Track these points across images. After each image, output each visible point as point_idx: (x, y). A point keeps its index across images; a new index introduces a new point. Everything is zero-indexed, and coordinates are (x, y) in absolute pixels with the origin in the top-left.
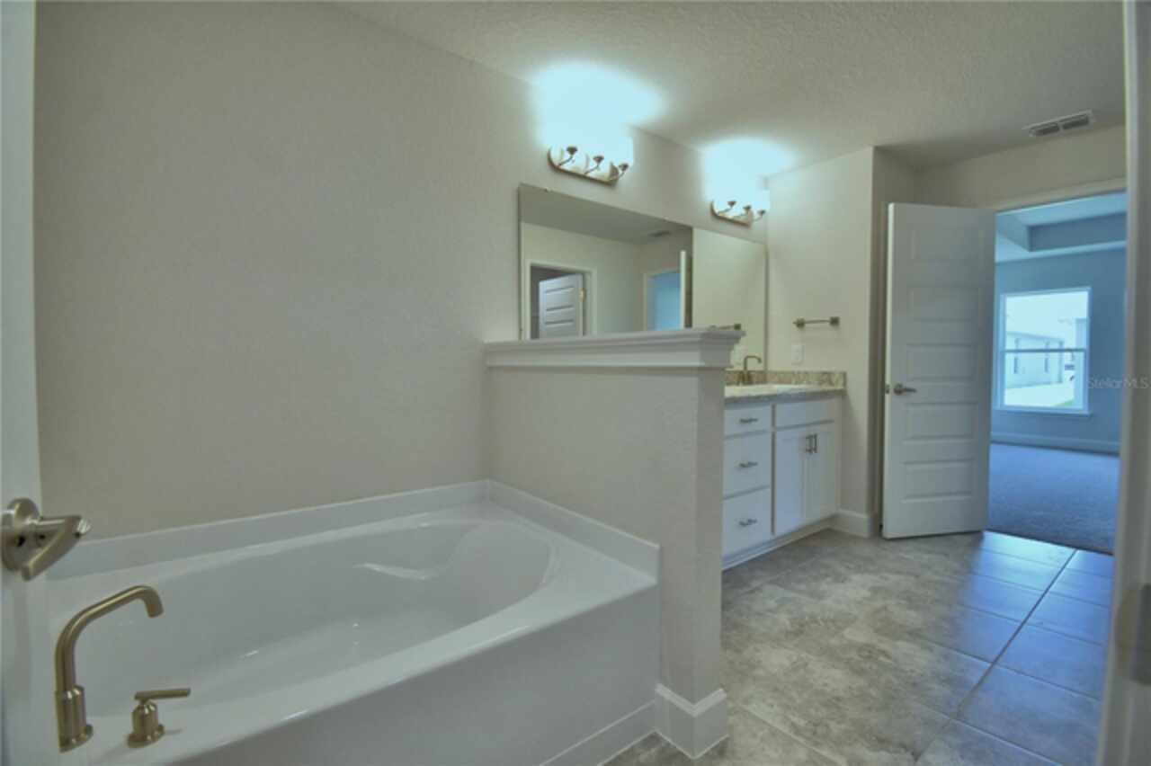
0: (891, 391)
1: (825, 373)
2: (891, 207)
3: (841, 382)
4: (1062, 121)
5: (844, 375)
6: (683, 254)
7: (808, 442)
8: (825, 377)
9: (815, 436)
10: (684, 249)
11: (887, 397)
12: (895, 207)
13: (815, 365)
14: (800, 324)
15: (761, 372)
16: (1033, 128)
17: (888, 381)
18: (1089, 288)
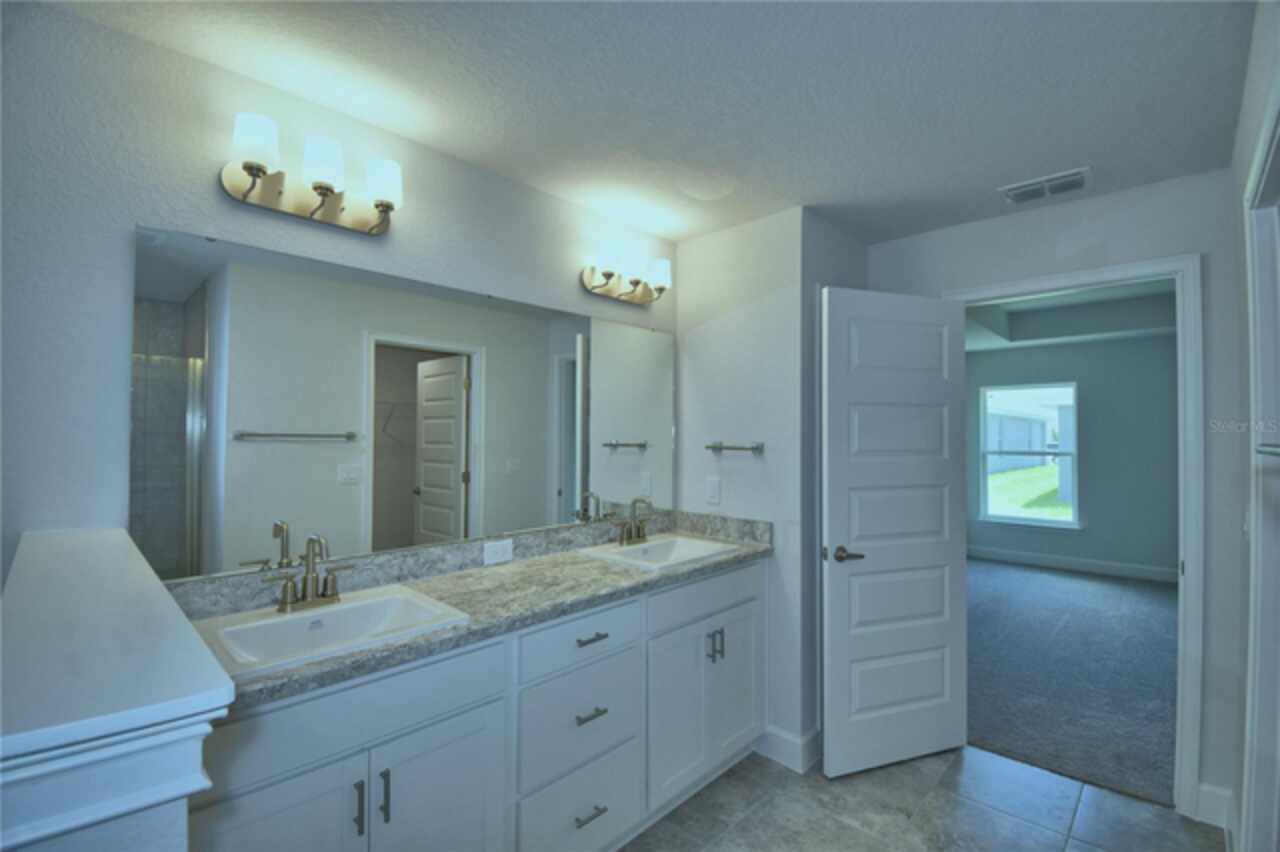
0: (831, 555)
1: (747, 522)
2: (825, 291)
3: (767, 537)
4: (1048, 181)
5: (771, 527)
6: (579, 338)
7: (710, 640)
8: (747, 528)
9: (721, 632)
10: (580, 332)
11: (826, 564)
12: (830, 293)
13: (736, 508)
14: (717, 449)
15: (668, 513)
16: (1010, 190)
17: (826, 543)
18: (1074, 384)
